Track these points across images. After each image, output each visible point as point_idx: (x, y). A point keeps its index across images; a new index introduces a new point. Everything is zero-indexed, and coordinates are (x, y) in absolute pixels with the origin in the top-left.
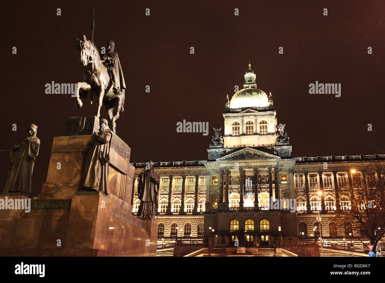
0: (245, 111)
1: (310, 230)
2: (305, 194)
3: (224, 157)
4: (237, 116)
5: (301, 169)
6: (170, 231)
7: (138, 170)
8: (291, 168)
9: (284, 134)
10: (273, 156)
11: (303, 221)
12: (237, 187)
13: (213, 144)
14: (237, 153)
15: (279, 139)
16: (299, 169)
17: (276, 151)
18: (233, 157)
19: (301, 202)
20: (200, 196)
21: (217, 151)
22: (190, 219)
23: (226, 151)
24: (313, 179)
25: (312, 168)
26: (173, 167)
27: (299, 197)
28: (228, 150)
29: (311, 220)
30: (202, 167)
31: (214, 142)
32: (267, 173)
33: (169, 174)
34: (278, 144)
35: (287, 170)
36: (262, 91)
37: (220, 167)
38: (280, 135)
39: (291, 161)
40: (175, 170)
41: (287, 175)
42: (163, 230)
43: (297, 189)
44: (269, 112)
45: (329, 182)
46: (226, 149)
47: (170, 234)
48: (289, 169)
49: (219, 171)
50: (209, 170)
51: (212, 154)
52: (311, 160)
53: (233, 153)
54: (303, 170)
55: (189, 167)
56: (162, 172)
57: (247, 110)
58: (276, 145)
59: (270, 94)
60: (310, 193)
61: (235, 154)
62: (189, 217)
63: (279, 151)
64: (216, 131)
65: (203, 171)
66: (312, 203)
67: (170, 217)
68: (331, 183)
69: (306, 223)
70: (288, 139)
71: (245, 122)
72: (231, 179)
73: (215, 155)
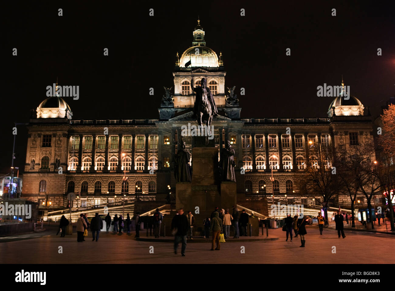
0: (195, 71)
1: (255, 188)
2: (251, 154)
3: (177, 118)
4: (188, 75)
5: (248, 130)
6: (121, 188)
7: (86, 128)
8: (240, 129)
9: (234, 95)
10: (225, 118)
11: (249, 179)
12: (188, 147)
13: (164, 104)
14: (189, 114)
15: (229, 101)
16: (247, 130)
17: (227, 113)
18: (185, 118)
19: (247, 161)
20: (150, 155)
21: (168, 111)
22: (141, 177)
23: (177, 111)
24: (259, 140)
25: (259, 129)
26: (123, 126)
27: (246, 156)
28: (179, 110)
29: (256, 178)
30: (152, 126)
31: (165, 102)
32: (217, 134)
33: (119, 132)
34: (228, 106)
35: (236, 131)
36: (212, 50)
37: (173, 127)
38: (230, 97)
39: (240, 123)
40: (124, 128)
41: (236, 137)
42: (114, 187)
43: (244, 149)
44: (219, 73)
45: (274, 143)
46: (177, 109)
47: (121, 192)
48: (238, 131)
49: (171, 131)
50: (161, 129)
51: (164, 113)
52: (258, 121)
53: (185, 114)
54: (250, 131)
55: (139, 126)
56: (111, 130)
57: (198, 70)
58: (226, 107)
59: (221, 54)
60: (256, 153)
61: (187, 114)
62: (140, 175)
63: (229, 113)
64: (167, 90)
65: (153, 130)
66: (258, 163)
67: (120, 175)
68: (275, 144)
69: (252, 180)
70: (237, 101)
71: (195, 82)
72: (183, 139)
73: (167, 115)
